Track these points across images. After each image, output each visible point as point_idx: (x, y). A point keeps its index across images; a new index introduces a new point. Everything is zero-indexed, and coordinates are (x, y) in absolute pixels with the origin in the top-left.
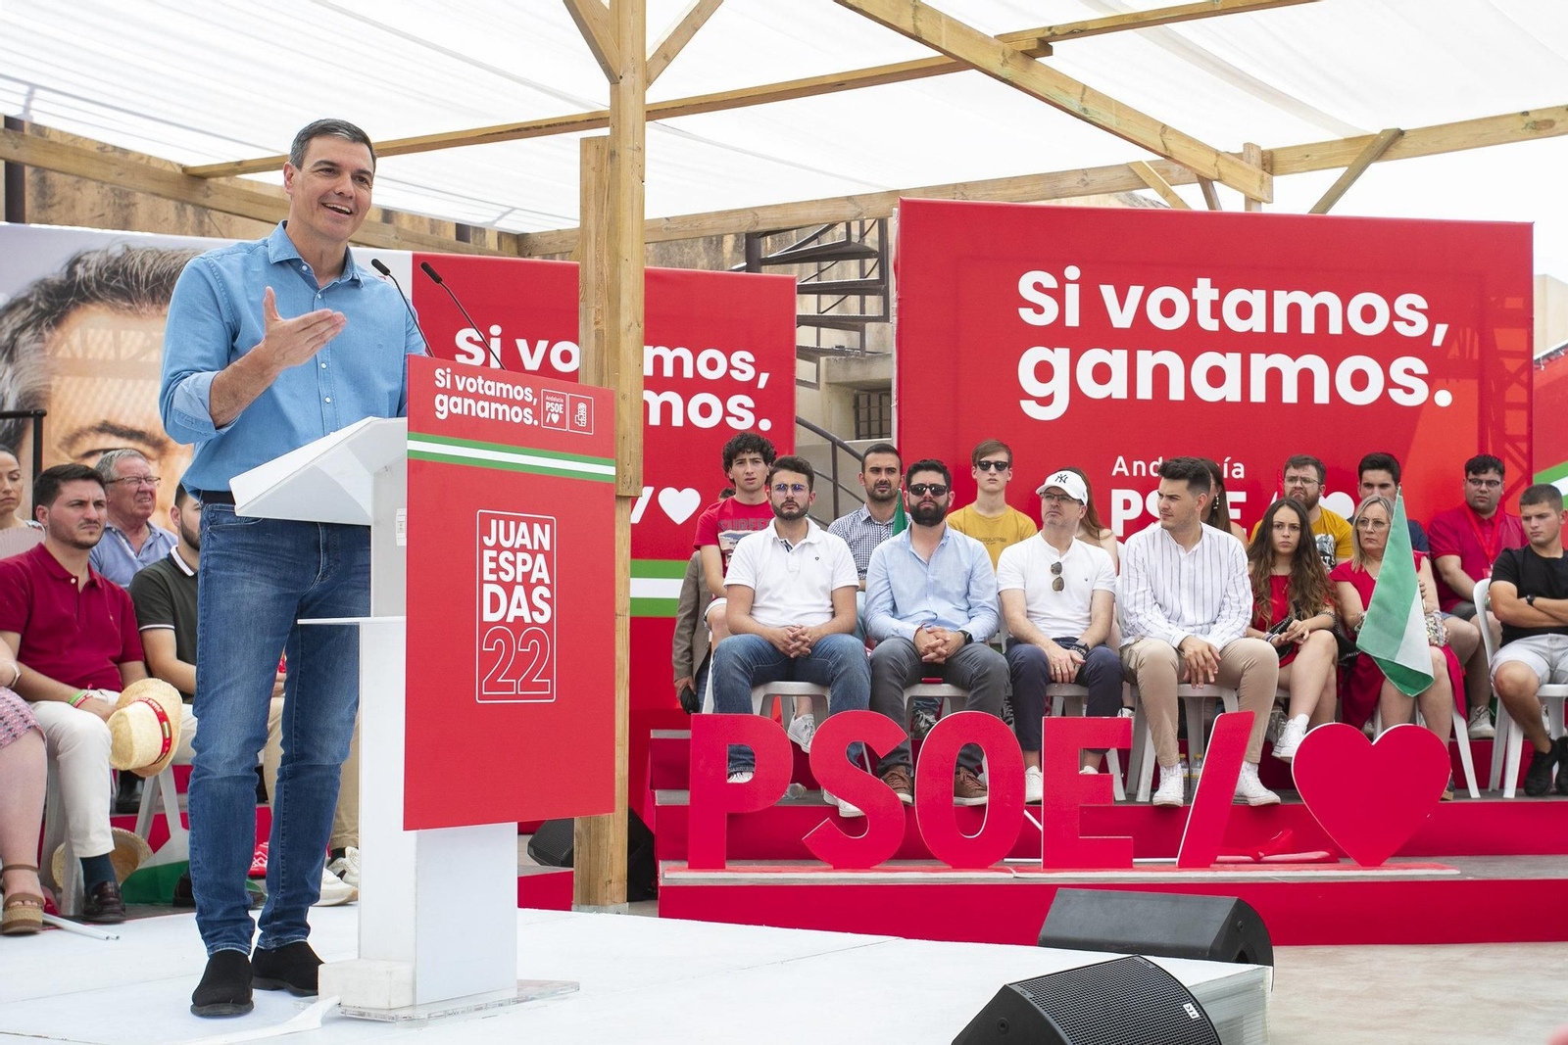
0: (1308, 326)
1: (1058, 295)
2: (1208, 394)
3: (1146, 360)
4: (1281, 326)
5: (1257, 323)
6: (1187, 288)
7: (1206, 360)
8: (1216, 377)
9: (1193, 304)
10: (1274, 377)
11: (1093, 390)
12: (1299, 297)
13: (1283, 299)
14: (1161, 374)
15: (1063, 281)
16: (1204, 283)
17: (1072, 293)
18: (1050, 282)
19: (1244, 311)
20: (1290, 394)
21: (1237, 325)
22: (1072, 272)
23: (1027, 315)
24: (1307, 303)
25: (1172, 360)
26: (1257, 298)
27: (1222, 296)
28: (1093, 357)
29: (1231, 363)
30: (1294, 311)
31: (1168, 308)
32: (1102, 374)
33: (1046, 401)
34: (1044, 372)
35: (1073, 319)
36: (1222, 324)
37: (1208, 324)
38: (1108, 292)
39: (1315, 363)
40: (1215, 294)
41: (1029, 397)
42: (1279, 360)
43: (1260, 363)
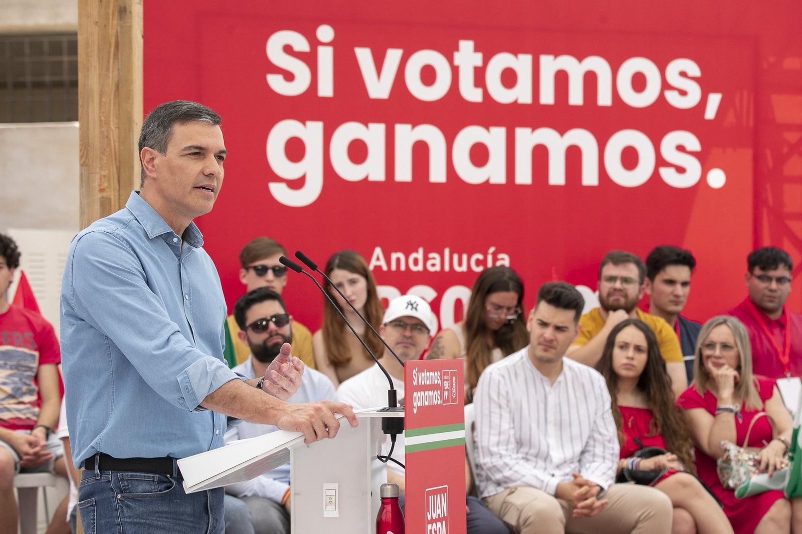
0: (576, 97)
1: (310, 59)
2: (471, 174)
3: (406, 136)
4: (547, 97)
5: (522, 94)
6: (449, 52)
7: (470, 135)
8: (479, 155)
9: (455, 71)
10: (540, 154)
11: (349, 172)
12: (567, 62)
13: (550, 65)
14: (421, 151)
15: (315, 43)
16: (466, 46)
17: (326, 56)
18: (301, 43)
19: (509, 78)
20: (557, 176)
21: (502, 95)
22: (325, 33)
23: (276, 82)
24: (575, 69)
25: (431, 134)
26: (522, 64)
27: (486, 60)
28: (349, 131)
29: (495, 138)
30: (562, 78)
31: (428, 76)
32: (358, 151)
33: (297, 184)
34: (295, 149)
35: (326, 89)
36: (486, 94)
37: (471, 94)
38: (364, 56)
39: (582, 138)
40: (477, 59)
41: (278, 179)
42: (547, 136)
43: (526, 139)
